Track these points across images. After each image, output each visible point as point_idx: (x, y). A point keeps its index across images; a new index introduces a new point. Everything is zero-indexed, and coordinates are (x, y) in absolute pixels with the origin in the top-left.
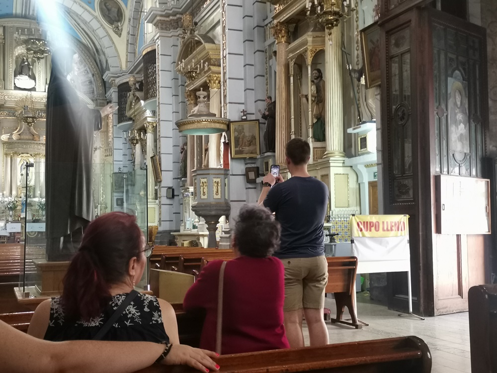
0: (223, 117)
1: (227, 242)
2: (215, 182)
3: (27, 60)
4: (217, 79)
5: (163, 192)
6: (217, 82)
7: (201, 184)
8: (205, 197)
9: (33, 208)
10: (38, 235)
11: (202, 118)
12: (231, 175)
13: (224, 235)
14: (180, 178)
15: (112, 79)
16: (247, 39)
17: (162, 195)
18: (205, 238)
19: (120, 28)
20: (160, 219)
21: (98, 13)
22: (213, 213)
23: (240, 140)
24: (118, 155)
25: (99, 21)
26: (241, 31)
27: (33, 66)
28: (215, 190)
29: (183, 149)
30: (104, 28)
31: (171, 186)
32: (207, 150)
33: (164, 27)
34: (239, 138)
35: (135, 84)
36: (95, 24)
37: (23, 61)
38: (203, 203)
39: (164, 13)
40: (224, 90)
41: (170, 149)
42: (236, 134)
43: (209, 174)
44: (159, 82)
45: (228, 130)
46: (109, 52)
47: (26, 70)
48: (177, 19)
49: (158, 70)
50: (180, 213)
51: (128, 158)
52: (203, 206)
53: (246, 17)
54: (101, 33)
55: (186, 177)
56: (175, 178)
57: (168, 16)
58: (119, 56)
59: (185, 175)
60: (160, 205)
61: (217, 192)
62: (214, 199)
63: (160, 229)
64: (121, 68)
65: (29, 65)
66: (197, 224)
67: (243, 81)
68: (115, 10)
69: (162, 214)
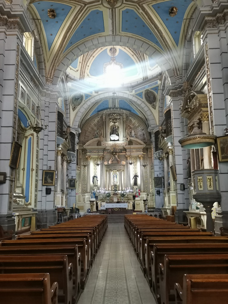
0: (211, 134)
1: (220, 221)
2: (208, 178)
3: (115, 127)
4: (206, 115)
5: (179, 186)
6: (206, 117)
7: (198, 180)
8: (202, 189)
9: (118, 196)
10: (119, 209)
11: (196, 136)
12: (220, 173)
13: (218, 216)
14: (188, 178)
15: (152, 130)
16: (225, 82)
17: (178, 188)
18: (205, 216)
19: (155, 105)
20: (177, 202)
21: (144, 100)
22: (208, 200)
23: (225, 149)
24: (156, 168)
25: (145, 103)
26: (221, 78)
27: (118, 130)
28: (208, 184)
29: (188, 161)
30: (147, 107)
31: (183, 183)
32: (202, 160)
33: (174, 95)
34: (224, 148)
35: (162, 130)
36: (143, 105)
37: (114, 128)
38: (201, 193)
39: (174, 88)
40: (211, 118)
41: (181, 162)
42: (222, 145)
43: (203, 173)
44: (173, 125)
45: (215, 143)
46: (150, 118)
47: (115, 132)
48: (181, 90)
49: (172, 119)
50: (189, 199)
51: (161, 169)
52: (201, 195)
53: (224, 69)
54: (146, 109)
55: (191, 177)
56: (185, 178)
57: (176, 89)
58: (155, 119)
59: (190, 177)
60: (177, 194)
61: (210, 185)
62: (208, 190)
63: (178, 208)
64: (156, 124)
65: (116, 129)
66: (199, 206)
67: (224, 110)
68: (152, 97)
69: (178, 199)
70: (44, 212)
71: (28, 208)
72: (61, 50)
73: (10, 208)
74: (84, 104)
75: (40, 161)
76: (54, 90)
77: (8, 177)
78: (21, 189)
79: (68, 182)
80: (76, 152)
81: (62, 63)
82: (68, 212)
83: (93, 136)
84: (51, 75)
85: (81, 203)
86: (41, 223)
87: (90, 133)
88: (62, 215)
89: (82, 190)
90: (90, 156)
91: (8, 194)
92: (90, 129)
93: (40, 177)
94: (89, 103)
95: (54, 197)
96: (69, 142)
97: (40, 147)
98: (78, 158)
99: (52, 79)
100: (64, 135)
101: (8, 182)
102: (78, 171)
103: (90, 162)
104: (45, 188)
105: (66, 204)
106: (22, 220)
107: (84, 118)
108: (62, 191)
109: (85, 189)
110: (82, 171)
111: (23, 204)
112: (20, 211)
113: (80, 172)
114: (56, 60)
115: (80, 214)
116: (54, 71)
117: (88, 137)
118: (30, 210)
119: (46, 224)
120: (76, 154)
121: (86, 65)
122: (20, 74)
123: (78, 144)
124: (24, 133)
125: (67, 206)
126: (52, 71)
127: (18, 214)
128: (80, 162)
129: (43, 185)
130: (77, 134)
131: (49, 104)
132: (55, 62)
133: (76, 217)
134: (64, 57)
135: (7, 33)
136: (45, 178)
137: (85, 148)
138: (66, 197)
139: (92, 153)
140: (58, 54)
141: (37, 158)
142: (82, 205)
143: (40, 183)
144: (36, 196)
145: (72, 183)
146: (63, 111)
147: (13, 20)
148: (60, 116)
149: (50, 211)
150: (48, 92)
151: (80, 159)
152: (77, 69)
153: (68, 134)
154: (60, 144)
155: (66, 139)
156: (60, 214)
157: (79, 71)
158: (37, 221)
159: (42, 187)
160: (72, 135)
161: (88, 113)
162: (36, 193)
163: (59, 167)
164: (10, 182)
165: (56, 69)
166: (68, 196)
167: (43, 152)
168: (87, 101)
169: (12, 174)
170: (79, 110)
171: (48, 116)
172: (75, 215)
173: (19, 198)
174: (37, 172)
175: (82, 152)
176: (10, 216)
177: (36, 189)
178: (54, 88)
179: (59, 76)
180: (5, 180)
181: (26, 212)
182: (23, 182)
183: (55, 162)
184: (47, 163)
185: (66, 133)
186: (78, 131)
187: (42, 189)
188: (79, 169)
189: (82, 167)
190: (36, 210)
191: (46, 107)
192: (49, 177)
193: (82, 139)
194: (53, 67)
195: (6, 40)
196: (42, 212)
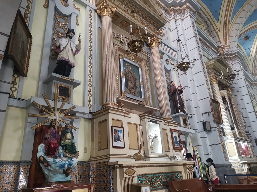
126: (254, 69)
132: (255, 62)
135: (233, 63)
147: (233, 56)
194: (255, 66)
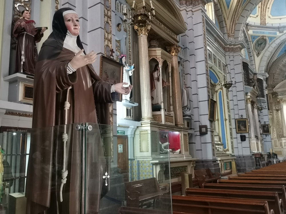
70: (241, 157)
71: (226, 154)
72: (239, 4)
73: (214, 155)
74: (268, 48)
75: (232, 111)
76: (236, 44)
77: (209, 129)
78: (218, 137)
79: (261, 128)
80: (266, 97)
81: (241, 16)
82: (265, 157)
83: (283, 77)
84: (232, 30)
85: (278, 148)
86: (241, 168)
87: (279, 74)
88: (259, 160)
89: (277, 135)
90: (282, 99)
91: (211, 143)
92: (278, 71)
93: (233, 126)
94: (274, 45)
95: (250, 143)
96: (257, 89)
97: (230, 98)
98: (269, 102)
99: (234, 33)
100: (251, 82)
101: (209, 133)
102: (271, 116)
103: (282, 104)
104: (239, 135)
105: (262, 149)
106: (224, 164)
107: (270, 61)
108: (257, 137)
109: (281, 133)
110: (275, 115)
111: (222, 150)
112: (221, 156)
113: (273, 117)
114: (235, 15)
115: (279, 159)
116: (235, 25)
117: (278, 79)
118: (228, 156)
119: (245, 168)
120: (265, 99)
121: (266, 7)
122: (207, 40)
123: (266, 88)
124: (214, 88)
125: (263, 151)
126: (232, 26)
127: (220, 159)
128: (271, 106)
129: (237, 133)
130: (265, 79)
131: (234, 57)
132: (234, 17)
133: (275, 162)
134: (243, 10)
135: (193, 10)
136: (238, 126)
137: (275, 92)
138: (261, 142)
139: (284, 95)
140: (237, 9)
141: (228, 108)
142: (279, 150)
143: (234, 131)
144: (232, 142)
145: (265, 128)
146: (247, 60)
148: (245, 66)
149: (247, 157)
150: (231, 47)
151: (271, 103)
152: (256, 15)
153: (255, 82)
154: (248, 93)
155: (254, 87)
156: (257, 160)
157: (259, 16)
158: (237, 165)
159: (237, 135)
160: (260, 81)
161: (273, 55)
162: (232, 140)
163: (250, 115)
164: (211, 133)
165: (236, 24)
166: (263, 142)
167: (233, 102)
168: (272, 43)
169: (211, 126)
170: (264, 54)
171: (234, 69)
172: (273, 160)
173: (218, 145)
174: (230, 122)
175: (272, 95)
176: (215, 161)
177: (231, 137)
178: (236, 42)
179: (240, 29)
180: (207, 131)
181: (225, 157)
182: (219, 131)
183: (246, 111)
184: (238, 113)
185: (253, 81)
186: (265, 76)
187: (237, 136)
188: (272, 114)
189: (275, 112)
190: (234, 156)
191: (230, 61)
192: (242, 125)
193: (271, 82)
194: (234, 22)
195: (193, 16)
196: (240, 157)
